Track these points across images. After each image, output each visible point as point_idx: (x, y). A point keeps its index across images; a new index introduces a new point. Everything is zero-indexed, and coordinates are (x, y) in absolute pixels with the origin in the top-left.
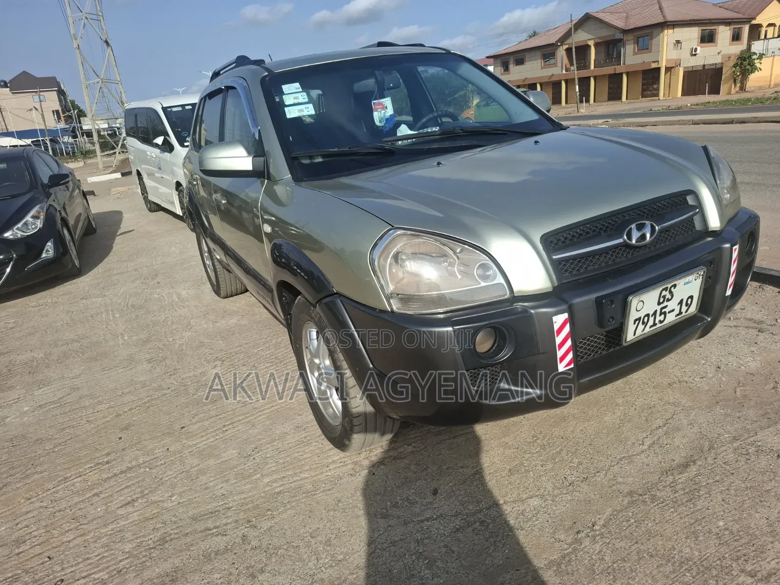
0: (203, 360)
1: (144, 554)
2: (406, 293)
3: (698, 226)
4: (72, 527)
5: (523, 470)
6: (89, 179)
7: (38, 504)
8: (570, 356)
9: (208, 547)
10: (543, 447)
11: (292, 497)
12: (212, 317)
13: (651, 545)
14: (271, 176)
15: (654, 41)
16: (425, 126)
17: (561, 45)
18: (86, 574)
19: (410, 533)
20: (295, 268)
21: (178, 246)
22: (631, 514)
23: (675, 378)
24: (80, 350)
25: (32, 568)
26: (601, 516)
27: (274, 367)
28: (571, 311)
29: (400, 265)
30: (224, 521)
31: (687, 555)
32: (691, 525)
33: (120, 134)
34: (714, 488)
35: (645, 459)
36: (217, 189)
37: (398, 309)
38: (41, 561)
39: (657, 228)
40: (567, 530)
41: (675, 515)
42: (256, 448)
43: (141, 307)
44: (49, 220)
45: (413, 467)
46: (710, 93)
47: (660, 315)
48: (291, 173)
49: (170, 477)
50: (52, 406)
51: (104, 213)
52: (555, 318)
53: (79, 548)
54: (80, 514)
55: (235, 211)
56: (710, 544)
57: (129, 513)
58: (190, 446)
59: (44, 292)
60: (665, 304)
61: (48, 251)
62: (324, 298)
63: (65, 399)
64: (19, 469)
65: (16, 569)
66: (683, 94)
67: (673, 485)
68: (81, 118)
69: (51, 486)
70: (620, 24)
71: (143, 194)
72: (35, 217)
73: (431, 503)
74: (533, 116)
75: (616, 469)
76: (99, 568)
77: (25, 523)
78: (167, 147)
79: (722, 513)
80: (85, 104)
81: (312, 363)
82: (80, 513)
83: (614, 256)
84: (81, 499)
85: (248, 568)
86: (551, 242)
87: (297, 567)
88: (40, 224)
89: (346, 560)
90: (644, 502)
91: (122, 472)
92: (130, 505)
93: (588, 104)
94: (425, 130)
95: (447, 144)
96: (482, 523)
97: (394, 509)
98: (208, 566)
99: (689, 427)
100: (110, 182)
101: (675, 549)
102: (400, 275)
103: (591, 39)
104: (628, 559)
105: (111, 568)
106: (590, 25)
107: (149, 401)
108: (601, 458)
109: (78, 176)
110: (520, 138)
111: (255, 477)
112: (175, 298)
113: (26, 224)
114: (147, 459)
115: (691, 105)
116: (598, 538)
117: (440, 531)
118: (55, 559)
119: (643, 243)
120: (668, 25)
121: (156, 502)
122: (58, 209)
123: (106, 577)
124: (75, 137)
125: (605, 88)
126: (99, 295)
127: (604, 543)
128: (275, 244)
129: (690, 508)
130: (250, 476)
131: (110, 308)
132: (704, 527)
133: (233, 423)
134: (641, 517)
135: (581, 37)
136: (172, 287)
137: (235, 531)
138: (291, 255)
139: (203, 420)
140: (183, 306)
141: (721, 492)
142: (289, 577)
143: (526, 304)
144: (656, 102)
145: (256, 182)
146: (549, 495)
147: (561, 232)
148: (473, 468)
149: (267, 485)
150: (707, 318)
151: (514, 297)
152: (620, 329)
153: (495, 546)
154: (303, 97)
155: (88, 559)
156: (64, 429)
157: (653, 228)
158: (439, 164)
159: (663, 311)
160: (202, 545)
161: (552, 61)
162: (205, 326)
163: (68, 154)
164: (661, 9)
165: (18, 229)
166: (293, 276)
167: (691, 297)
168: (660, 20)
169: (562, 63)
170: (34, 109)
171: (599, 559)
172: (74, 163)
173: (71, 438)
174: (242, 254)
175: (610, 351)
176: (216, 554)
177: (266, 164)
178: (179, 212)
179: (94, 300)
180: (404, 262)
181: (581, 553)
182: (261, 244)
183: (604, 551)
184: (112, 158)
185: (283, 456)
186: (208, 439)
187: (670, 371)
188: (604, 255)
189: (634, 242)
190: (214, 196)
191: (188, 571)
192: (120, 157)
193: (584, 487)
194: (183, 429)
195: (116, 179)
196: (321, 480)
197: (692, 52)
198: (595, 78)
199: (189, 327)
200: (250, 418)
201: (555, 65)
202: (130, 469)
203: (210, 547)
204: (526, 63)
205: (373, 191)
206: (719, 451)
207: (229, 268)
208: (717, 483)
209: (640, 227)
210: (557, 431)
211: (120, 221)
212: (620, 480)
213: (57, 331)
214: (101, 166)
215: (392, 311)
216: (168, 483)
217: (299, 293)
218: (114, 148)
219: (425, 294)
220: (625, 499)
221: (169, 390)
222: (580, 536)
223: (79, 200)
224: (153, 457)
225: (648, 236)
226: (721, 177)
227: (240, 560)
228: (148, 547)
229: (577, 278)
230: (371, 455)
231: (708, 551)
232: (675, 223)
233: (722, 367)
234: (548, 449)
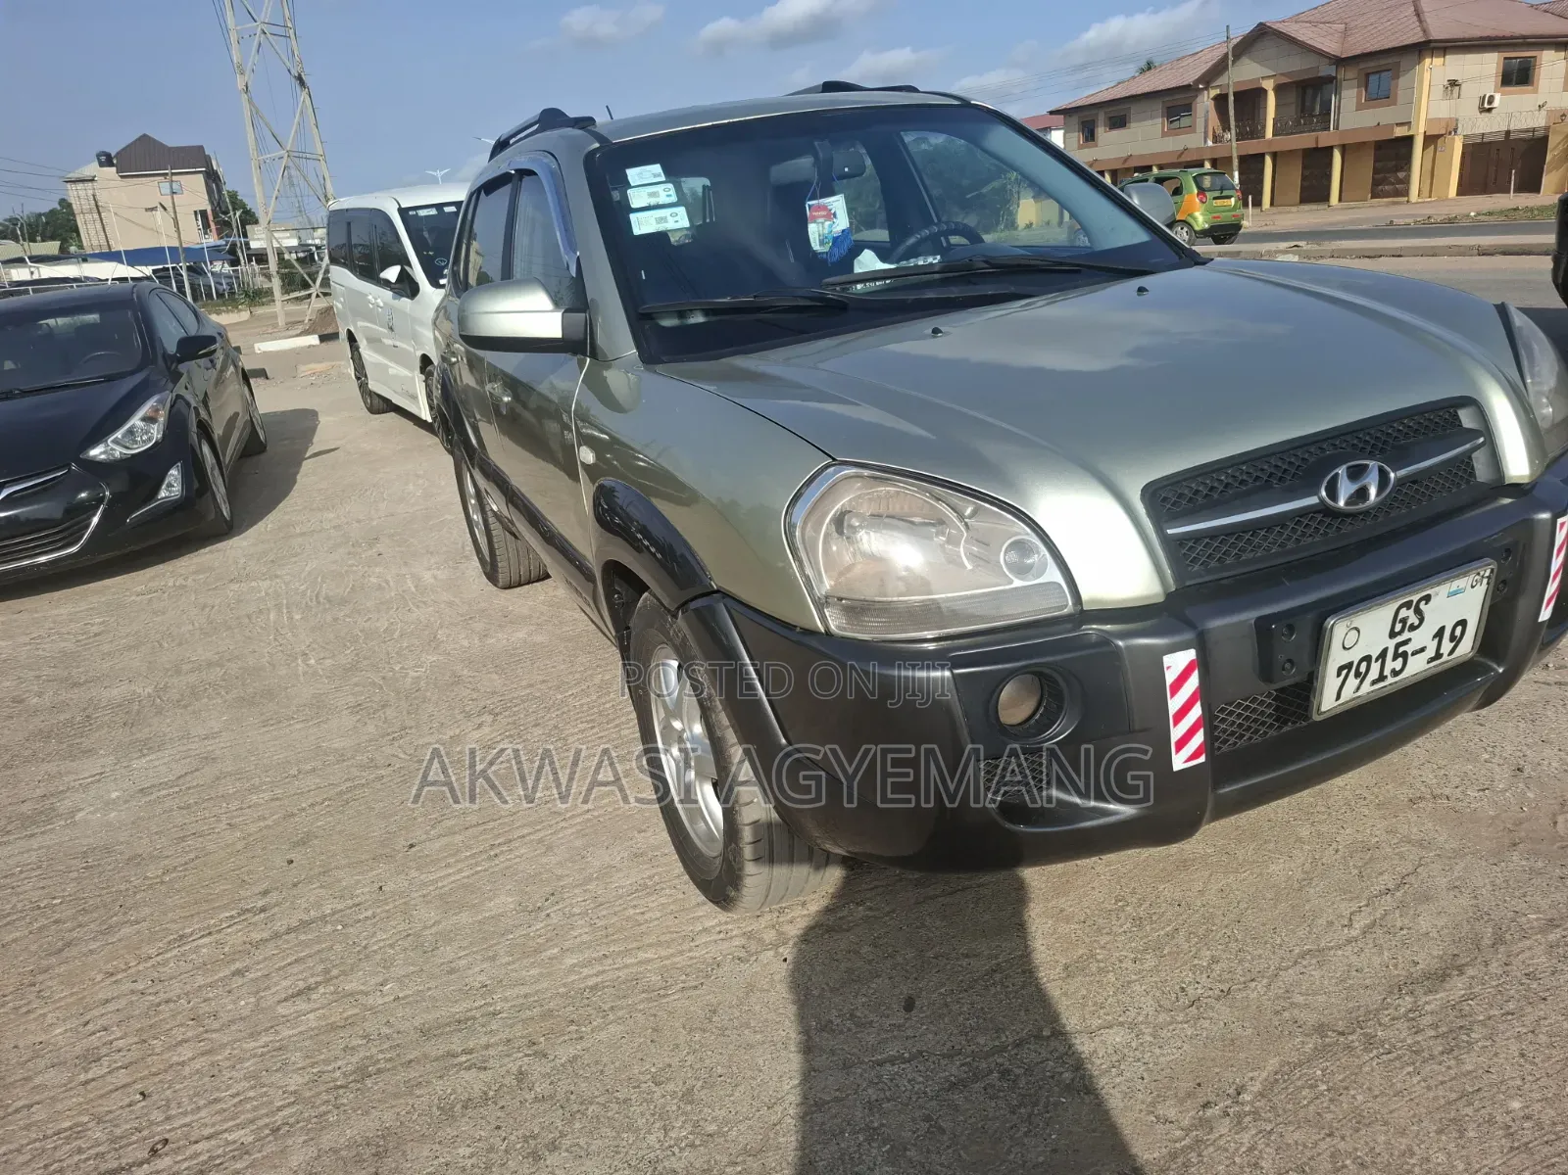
0: (457, 711)
1: (324, 1097)
2: (857, 597)
3: (1482, 472)
4: (190, 1034)
5: (1094, 968)
6: (257, 346)
7: (127, 986)
8: (1199, 738)
9: (449, 1091)
10: (1138, 922)
11: (619, 997)
12: (479, 626)
13: (1362, 1142)
14: (598, 351)
15: (1402, 81)
16: (913, 252)
17: (1206, 88)
18: (212, 1131)
19: (855, 1087)
20: (639, 536)
21: (421, 481)
22: (1319, 1072)
23: (1423, 788)
24: (223, 683)
25: (110, 1112)
26: (1256, 1074)
27: (595, 731)
28: (1202, 645)
29: (848, 538)
30: (484, 1040)
31: (1440, 1169)
32: (1449, 1103)
33: (321, 259)
34: (1501, 1027)
35: (1355, 957)
36: (496, 374)
37: (838, 627)
38: (127, 1101)
39: (1392, 475)
40: (1182, 1101)
41: (1415, 1080)
42: (553, 894)
43: (344, 602)
44: (176, 425)
45: (865, 949)
46: (1519, 189)
47: (1394, 659)
48: (638, 347)
49: (382, 944)
50: (164, 792)
51: (283, 412)
52: (1167, 660)
53: (200, 1079)
54: (207, 1009)
55: (527, 415)
56: (1490, 1147)
57: (300, 1014)
58: (425, 884)
59: (161, 566)
60: (1406, 635)
61: (170, 485)
62: (692, 600)
63: (188, 778)
64: (95, 915)
65: (80, 1114)
66: (1461, 191)
67: (1412, 1016)
68: (248, 227)
69: (153, 952)
70: (1331, 45)
71: (358, 378)
72: (149, 420)
73: (899, 1026)
74: (1137, 235)
75: (1289, 976)
76: (238, 1121)
77: (101, 1022)
78: (407, 287)
79: (1519, 1082)
80: (256, 198)
81: (667, 728)
82: (205, 1008)
83: (1299, 533)
84: (209, 980)
85: (526, 1138)
86: (1165, 499)
87: (625, 1143)
88: (158, 432)
89: (724, 1135)
90: (1349, 1048)
91: (289, 931)
92: (304, 997)
93: (1258, 210)
94: (912, 263)
95: (954, 292)
96: (1005, 1073)
97: (825, 1035)
98: (449, 1130)
99: (1452, 893)
100: (297, 353)
101: (1412, 1154)
102: (848, 559)
103: (1269, 77)
104: (1311, 1169)
105: (261, 1123)
106: (1268, 48)
107: (349, 790)
108: (1260, 951)
109: (235, 339)
110: (1108, 281)
111: (548, 953)
112: (410, 584)
113: (131, 432)
114: (340, 907)
115: (1478, 214)
116: (1248, 1119)
117: (917, 1087)
118: (155, 1097)
119: (1361, 506)
120: (1434, 49)
121: (351, 994)
122: (193, 404)
123: (250, 1139)
124: (235, 262)
125: (1295, 175)
126: (264, 575)
127: (1260, 1132)
128: (601, 487)
129: (1449, 1068)
130: (537, 951)
131: (285, 602)
132: (1478, 1110)
133: (510, 841)
134: (1341, 1081)
135: (1247, 72)
136: (406, 563)
137: (507, 1060)
138: (631, 510)
139: (452, 832)
140: (424, 603)
141: (1519, 1036)
142: (608, 1162)
143: (1108, 627)
144: (1402, 207)
145: (572, 361)
146: (1146, 1023)
147: (1185, 480)
148: (990, 957)
149: (572, 969)
150: (1495, 666)
151: (1082, 611)
152: (1308, 686)
153: (1030, 1124)
154: (666, 193)
155: (217, 1101)
156: (183, 839)
157: (1383, 474)
158: (936, 331)
159: (1401, 650)
160: (439, 1086)
161: (1185, 121)
162: (466, 643)
163: (220, 295)
164: (1418, 15)
165: (116, 442)
166: (635, 553)
167: (1463, 623)
168: (1417, 37)
169: (1206, 127)
170: (160, 208)
171: (1249, 1165)
172: (231, 315)
173: (197, 857)
174: (540, 503)
175: (1286, 729)
176: (465, 1107)
177: (590, 327)
178: (426, 415)
179: (254, 584)
180: (854, 533)
181: (1211, 1149)
182: (574, 484)
183: (1260, 1147)
184: (303, 306)
185: (604, 913)
186: (460, 871)
187: (1415, 772)
188: (1278, 529)
189: (1341, 503)
190: (488, 387)
191: (409, 1138)
192: (318, 304)
193: (1222, 1010)
194: (413, 849)
195: (310, 346)
196: (679, 966)
197: (1483, 104)
198: (1275, 156)
199: (433, 643)
200: (541, 834)
201: (1191, 128)
202: (304, 925)
203: (454, 1091)
204: (1133, 125)
205: (800, 386)
206: (1515, 949)
207: (514, 529)
208: (1510, 1017)
209: (1356, 473)
210: (1167, 891)
211: (313, 430)
212: (1300, 999)
213: (180, 644)
214: (281, 322)
215: (828, 633)
216: (379, 957)
217: (646, 588)
218: (306, 286)
219: (895, 599)
220: (1308, 1039)
221: (390, 768)
222: (1209, 1112)
223: (234, 387)
224: (350, 902)
225: (1373, 491)
226: (1537, 369)
227: (511, 1121)
228: (332, 1084)
229: (1216, 577)
230: (781, 920)
231: (1485, 1162)
232: (1430, 468)
233: (1528, 769)
234: (1148, 928)
